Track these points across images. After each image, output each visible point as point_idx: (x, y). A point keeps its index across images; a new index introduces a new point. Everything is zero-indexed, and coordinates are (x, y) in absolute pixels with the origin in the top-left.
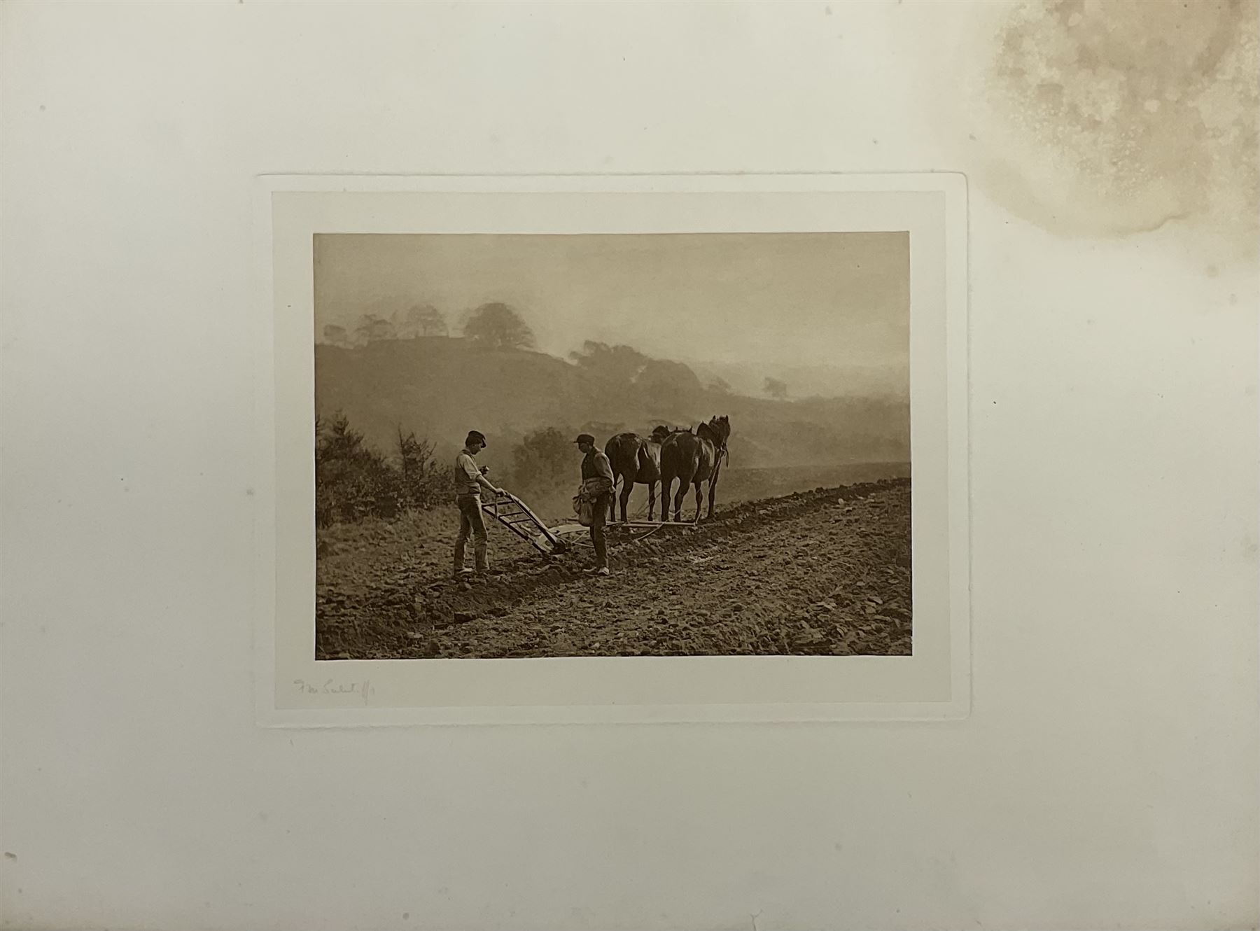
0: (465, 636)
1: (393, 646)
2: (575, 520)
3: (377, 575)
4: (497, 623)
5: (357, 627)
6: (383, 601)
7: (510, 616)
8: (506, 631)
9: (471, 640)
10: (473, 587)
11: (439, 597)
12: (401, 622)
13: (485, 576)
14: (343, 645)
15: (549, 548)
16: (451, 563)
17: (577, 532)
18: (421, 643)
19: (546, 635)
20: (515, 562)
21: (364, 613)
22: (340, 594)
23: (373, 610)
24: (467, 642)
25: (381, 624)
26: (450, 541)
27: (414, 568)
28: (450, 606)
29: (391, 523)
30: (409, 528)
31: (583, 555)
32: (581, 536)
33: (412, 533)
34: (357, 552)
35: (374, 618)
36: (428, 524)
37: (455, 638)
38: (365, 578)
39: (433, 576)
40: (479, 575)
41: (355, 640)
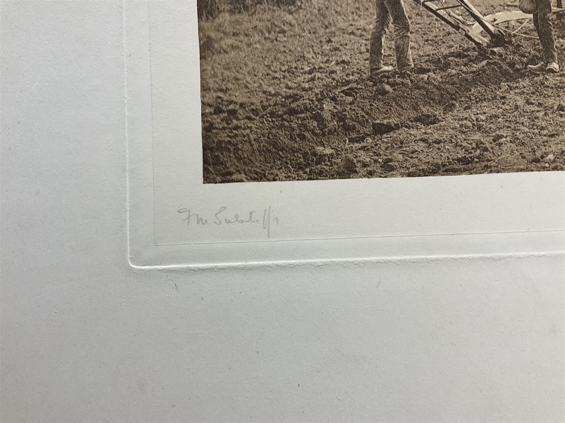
0: (386, 149)
1: (299, 164)
2: (515, 6)
3: (276, 78)
4: (426, 133)
5: (253, 142)
6: (285, 109)
7: (443, 124)
8: (438, 142)
9: (395, 154)
10: (395, 90)
11: (351, 104)
12: (307, 135)
13: (408, 75)
14: (237, 164)
15: (486, 40)
16: (366, 60)
17: (518, 21)
18: (333, 160)
19: (488, 145)
20: (445, 57)
21: (261, 125)
22: (231, 102)
23: (273, 121)
24: (390, 157)
25: (284, 139)
26: (364, 33)
27: (320, 68)
28: (367, 113)
29: (291, 13)
30: (313, 18)
31: (527, 48)
32: (522, 26)
33: (317, 24)
34: (250, 49)
35: (274, 131)
36: (336, 12)
37: (375, 152)
38: (261, 81)
39: (345, 77)
40: (401, 73)
41: (251, 158)
